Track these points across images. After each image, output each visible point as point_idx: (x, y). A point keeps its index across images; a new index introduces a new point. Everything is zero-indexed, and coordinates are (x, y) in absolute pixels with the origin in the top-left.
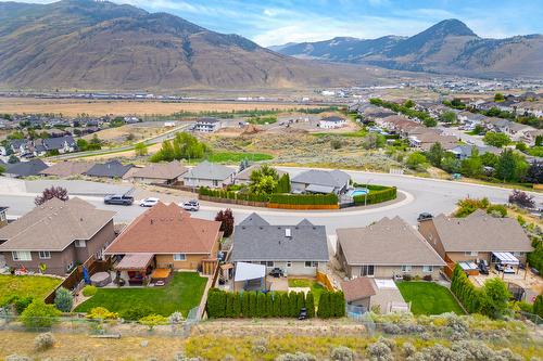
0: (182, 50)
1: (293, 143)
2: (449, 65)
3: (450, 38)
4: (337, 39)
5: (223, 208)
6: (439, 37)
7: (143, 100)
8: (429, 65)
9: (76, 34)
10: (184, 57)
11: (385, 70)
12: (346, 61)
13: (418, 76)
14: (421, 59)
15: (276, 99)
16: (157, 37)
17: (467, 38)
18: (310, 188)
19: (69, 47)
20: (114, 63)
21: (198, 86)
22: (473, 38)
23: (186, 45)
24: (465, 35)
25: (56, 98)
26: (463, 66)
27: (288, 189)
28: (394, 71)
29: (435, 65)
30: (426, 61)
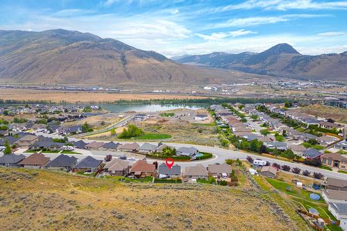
0: (120, 61)
1: (181, 128)
2: (282, 70)
3: (283, 54)
4: (214, 53)
5: (155, 161)
6: (275, 54)
7: (96, 92)
8: (269, 71)
9: (56, 50)
10: (121, 65)
11: (243, 73)
12: (219, 67)
13: (263, 78)
14: (265, 67)
15: (176, 91)
16: (105, 53)
17: (294, 55)
18: (183, 154)
19: (52, 58)
20: (79, 68)
21: (130, 83)
22: (297, 55)
23: (123, 58)
24: (292, 52)
25: (45, 89)
26: (291, 71)
27: (175, 154)
28: (249, 74)
29: (273, 70)
30: (268, 68)
